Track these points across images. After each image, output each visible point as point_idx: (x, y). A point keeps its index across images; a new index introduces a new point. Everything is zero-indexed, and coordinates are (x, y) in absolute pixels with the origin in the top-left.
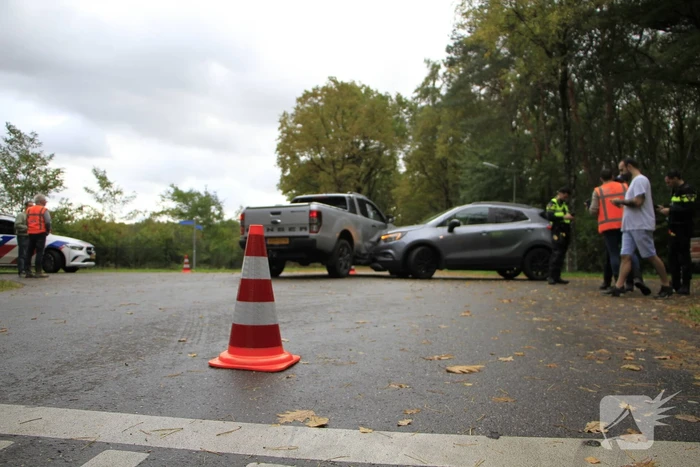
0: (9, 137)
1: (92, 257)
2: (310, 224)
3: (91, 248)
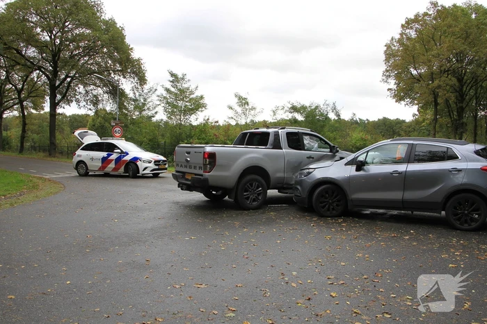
0: (171, 79)
1: (160, 167)
2: (204, 165)
3: (159, 161)
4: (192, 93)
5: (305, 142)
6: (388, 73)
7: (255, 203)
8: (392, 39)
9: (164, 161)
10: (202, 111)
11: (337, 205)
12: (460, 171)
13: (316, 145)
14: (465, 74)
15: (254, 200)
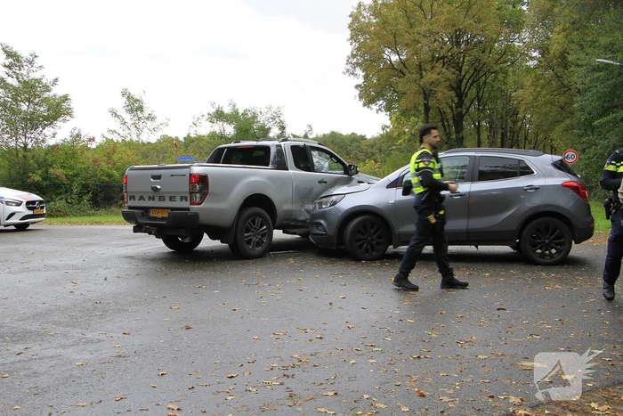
1: (36, 212)
2: (191, 193)
3: (34, 202)
4: (47, 89)
5: (315, 160)
6: (355, 60)
7: (259, 249)
8: (360, 5)
9: (41, 202)
10: (64, 121)
11: (377, 243)
12: (537, 189)
13: (326, 165)
14: (463, 62)
15: (258, 244)
